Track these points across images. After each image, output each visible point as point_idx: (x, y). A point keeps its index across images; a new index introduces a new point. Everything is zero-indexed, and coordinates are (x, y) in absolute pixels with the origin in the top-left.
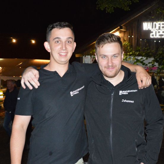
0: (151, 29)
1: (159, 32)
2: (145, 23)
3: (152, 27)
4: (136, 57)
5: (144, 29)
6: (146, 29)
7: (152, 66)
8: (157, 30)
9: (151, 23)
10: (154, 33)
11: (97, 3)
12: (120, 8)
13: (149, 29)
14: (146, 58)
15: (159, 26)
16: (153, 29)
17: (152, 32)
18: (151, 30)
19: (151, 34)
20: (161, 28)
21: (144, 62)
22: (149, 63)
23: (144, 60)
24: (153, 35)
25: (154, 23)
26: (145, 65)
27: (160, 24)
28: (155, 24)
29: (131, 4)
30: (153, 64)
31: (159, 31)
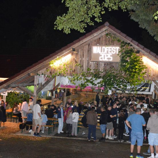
0: (100, 52)
1: (107, 56)
2: (95, 47)
3: (101, 51)
4: (87, 78)
5: (94, 52)
6: (96, 53)
7: (101, 86)
8: (105, 53)
9: (100, 47)
10: (103, 57)
11: (55, 23)
12: (76, 29)
13: (98, 52)
14: (95, 78)
15: (108, 50)
16: (101, 53)
17: (101, 56)
18: (100, 54)
19: (100, 57)
20: (109, 53)
21: (94, 82)
22: (98, 83)
23: (93, 81)
24: (102, 58)
25: (103, 47)
26: (94, 85)
27: (108, 49)
28: (104, 49)
29: (86, 26)
30: (101, 85)
31: (107, 54)
